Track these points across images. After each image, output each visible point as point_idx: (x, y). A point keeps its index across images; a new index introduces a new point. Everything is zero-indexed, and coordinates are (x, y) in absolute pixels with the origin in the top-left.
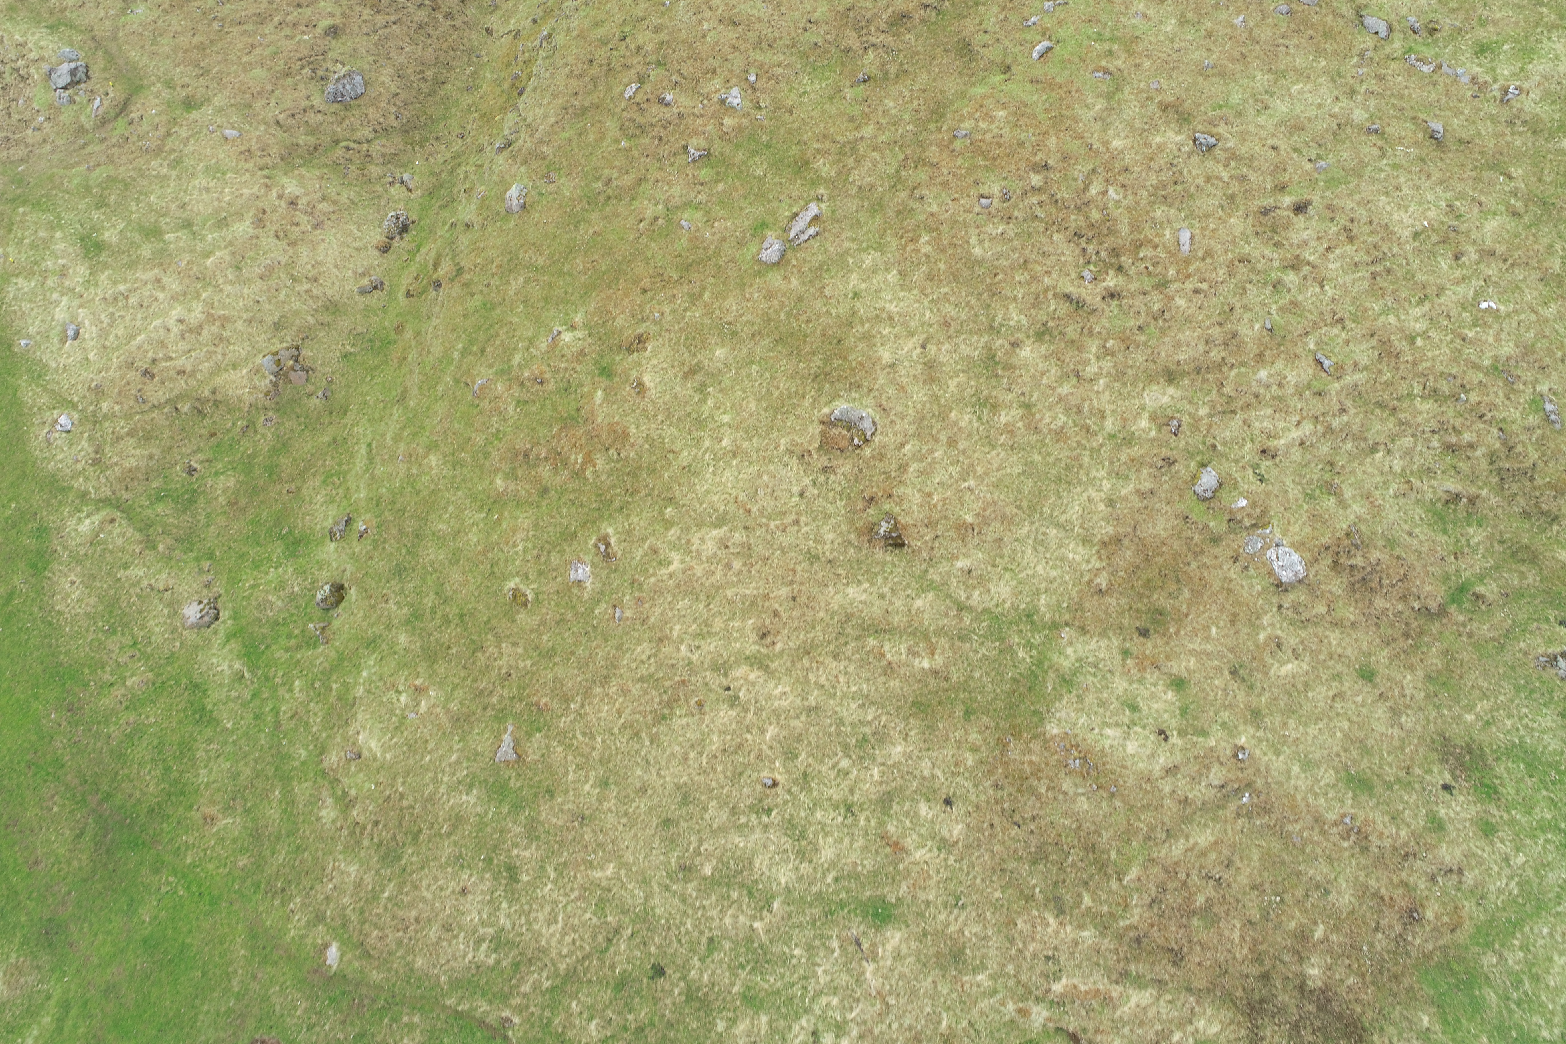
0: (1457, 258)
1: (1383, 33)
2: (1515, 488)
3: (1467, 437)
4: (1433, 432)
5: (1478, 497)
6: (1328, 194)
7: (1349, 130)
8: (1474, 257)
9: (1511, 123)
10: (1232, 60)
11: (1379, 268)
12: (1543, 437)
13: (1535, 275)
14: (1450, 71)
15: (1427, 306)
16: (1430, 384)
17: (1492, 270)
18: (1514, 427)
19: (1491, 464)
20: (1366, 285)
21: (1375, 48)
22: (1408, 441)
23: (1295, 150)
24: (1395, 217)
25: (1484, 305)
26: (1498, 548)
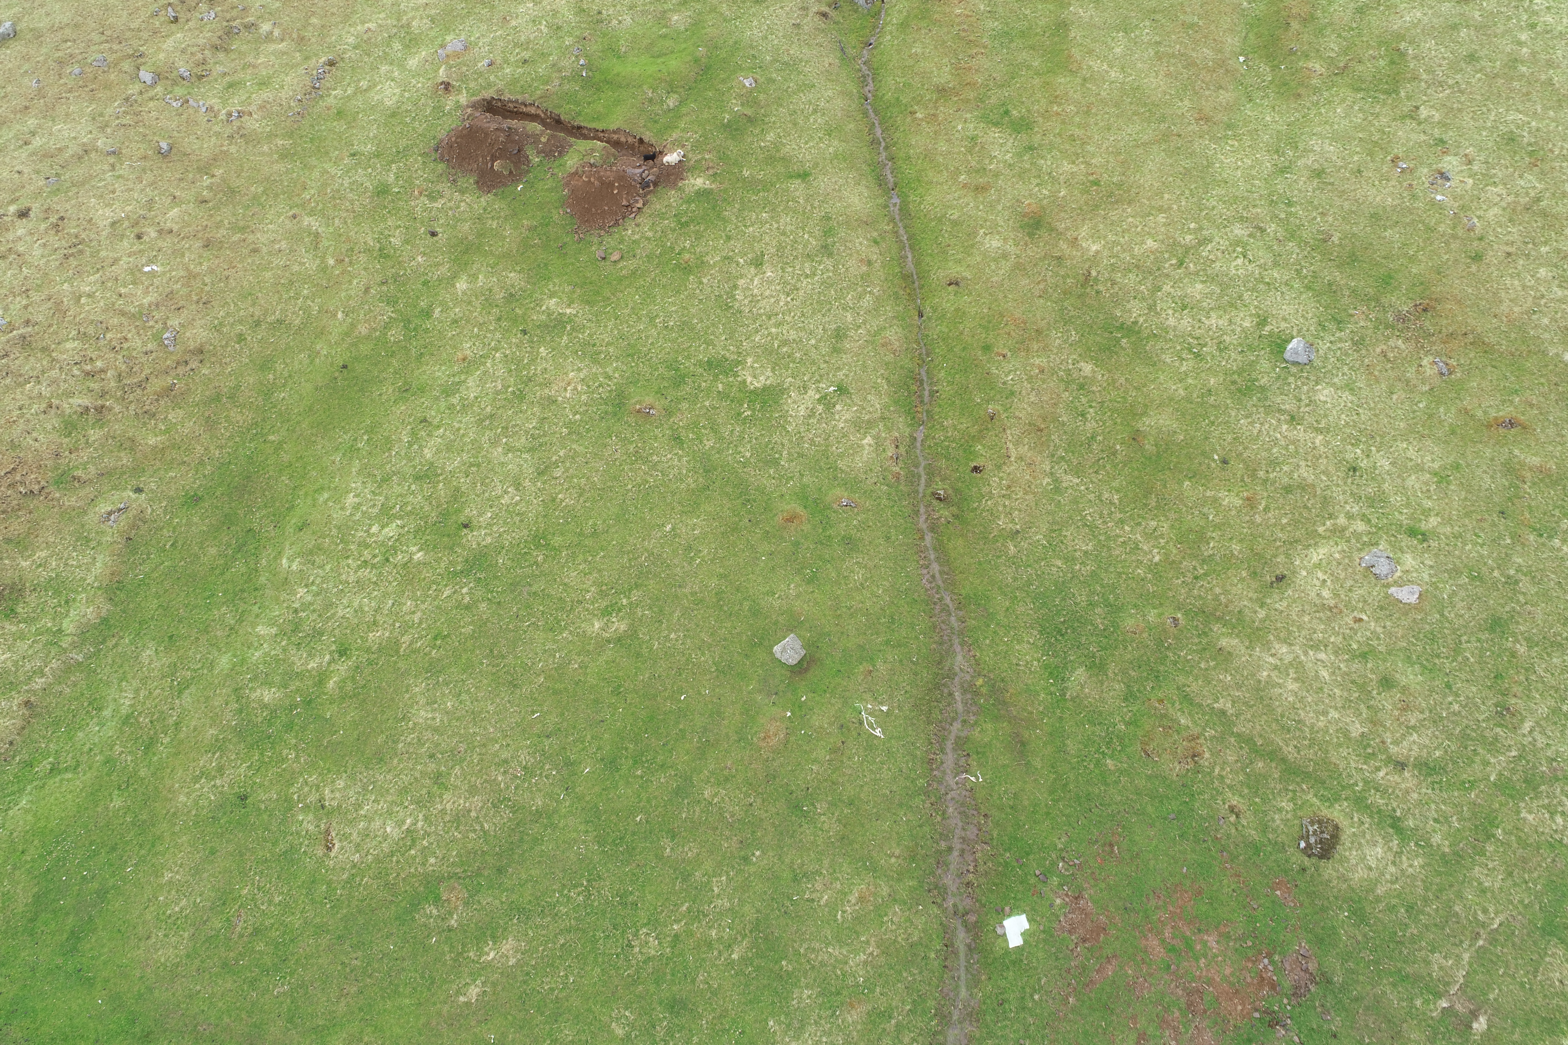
0: (139, 237)
1: (149, 83)
2: (131, 397)
3: (99, 364)
4: (76, 364)
5: (102, 407)
6: (49, 201)
7: (93, 155)
8: (153, 234)
9: (231, 137)
10: (14, 112)
11: (74, 250)
12: (157, 358)
13: (198, 244)
14: (195, 105)
15: (101, 272)
16: (82, 330)
17: (166, 243)
18: (134, 354)
19: (120, 381)
20: (57, 263)
21: (141, 93)
22: (55, 373)
23: (38, 172)
24: (100, 212)
25: (147, 269)
26: (110, 441)
